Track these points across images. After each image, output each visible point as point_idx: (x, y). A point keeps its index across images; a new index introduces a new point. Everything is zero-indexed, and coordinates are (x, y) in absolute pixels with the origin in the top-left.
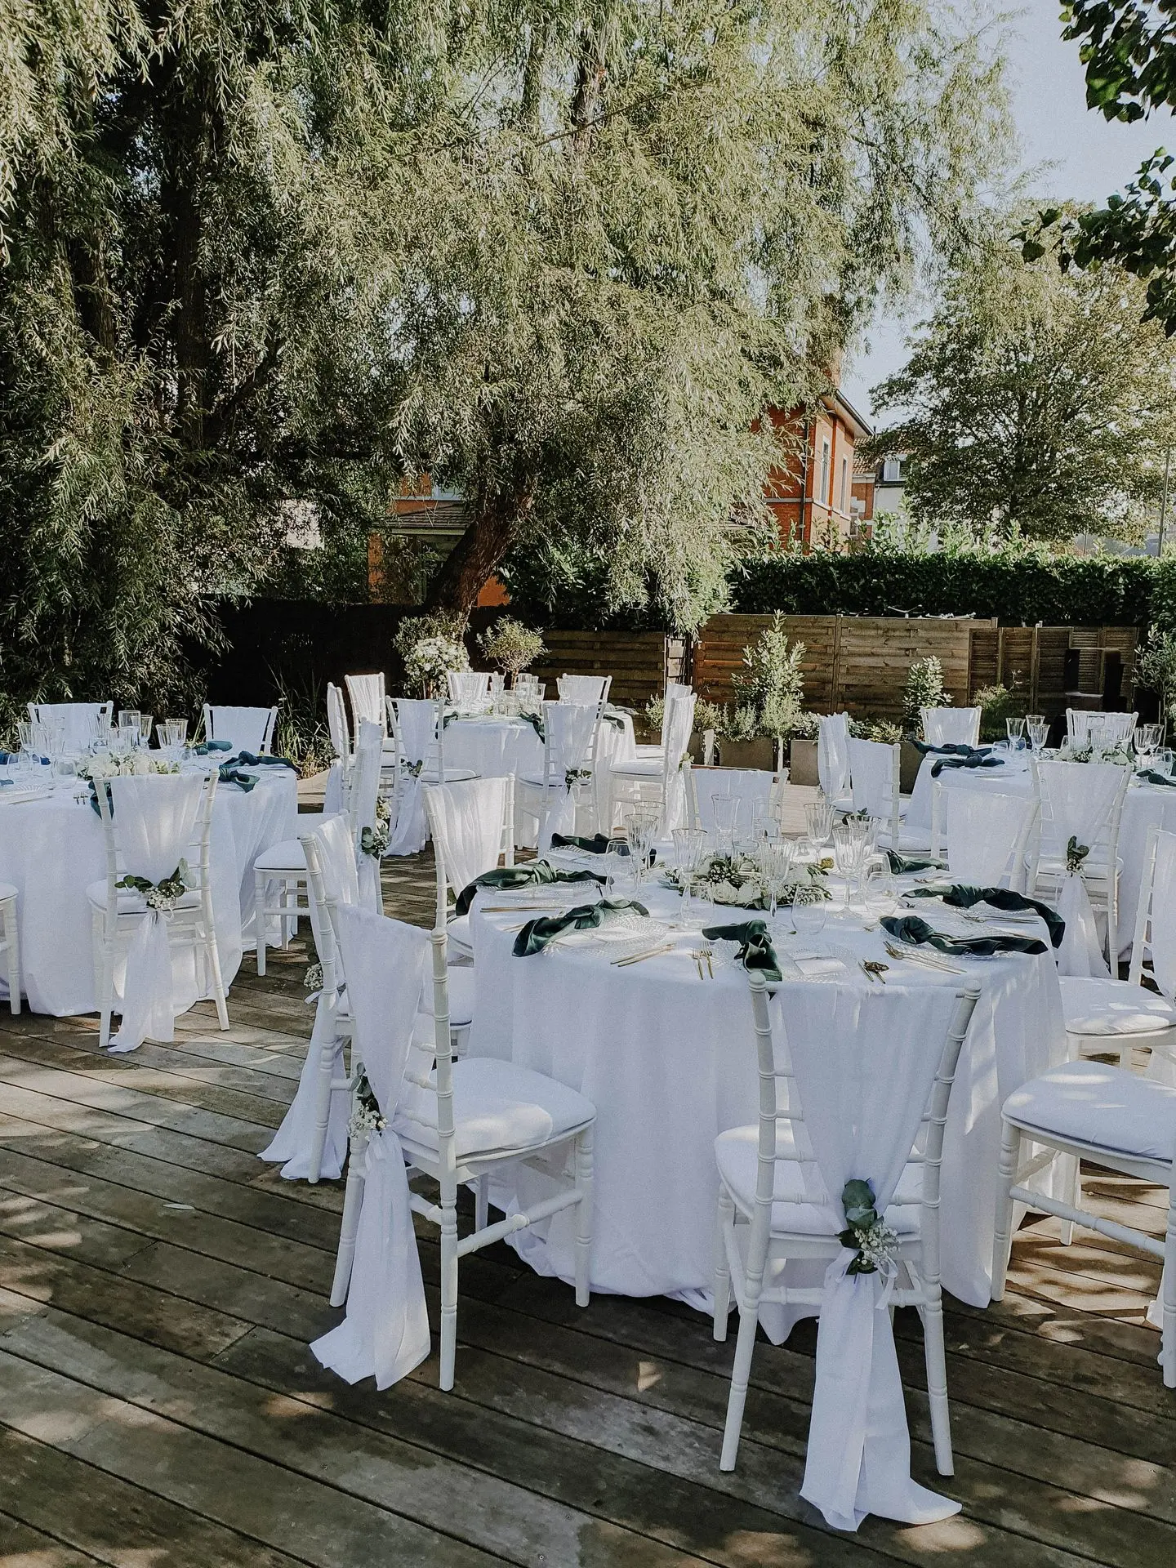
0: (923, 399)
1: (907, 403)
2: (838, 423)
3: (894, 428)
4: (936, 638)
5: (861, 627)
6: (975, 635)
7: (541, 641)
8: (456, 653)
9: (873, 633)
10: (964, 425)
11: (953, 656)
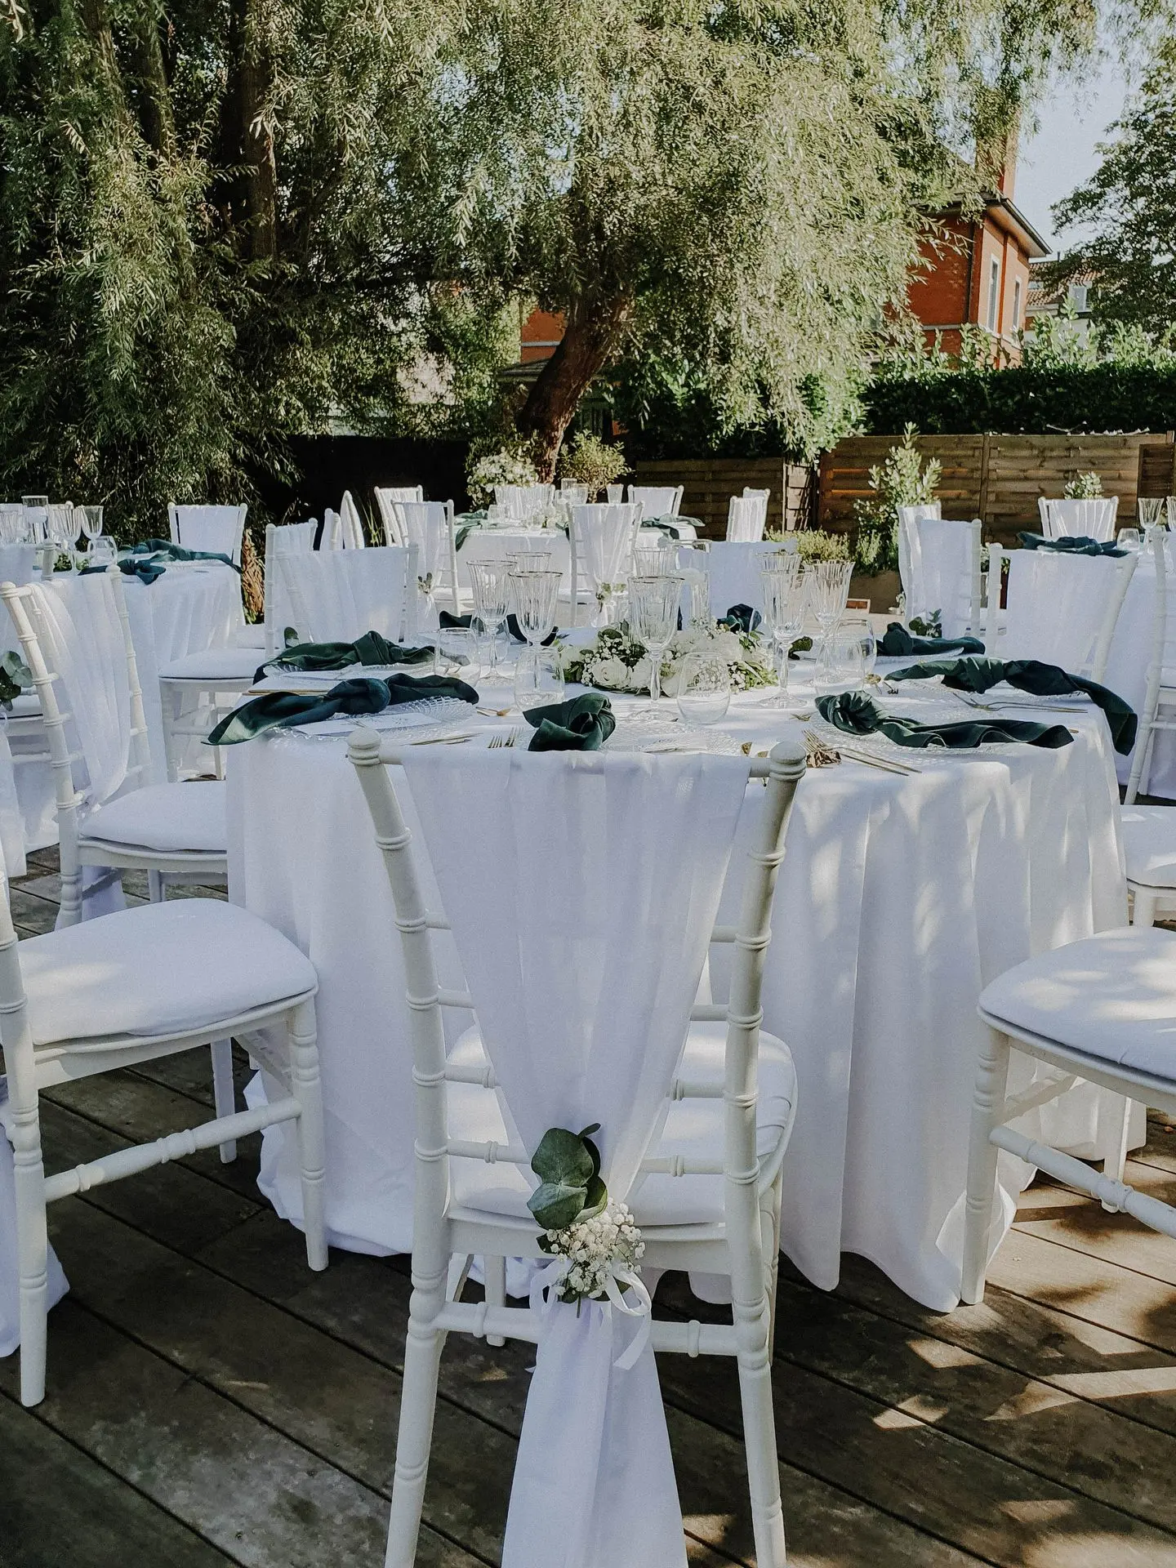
0: (1114, 213)
1: (1094, 219)
2: (1009, 239)
3: (1078, 248)
4: (1098, 458)
5: (1013, 446)
6: (1146, 452)
7: (622, 459)
8: (522, 472)
9: (1026, 453)
10: (1161, 239)
11: (1120, 478)
